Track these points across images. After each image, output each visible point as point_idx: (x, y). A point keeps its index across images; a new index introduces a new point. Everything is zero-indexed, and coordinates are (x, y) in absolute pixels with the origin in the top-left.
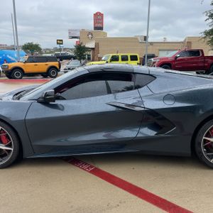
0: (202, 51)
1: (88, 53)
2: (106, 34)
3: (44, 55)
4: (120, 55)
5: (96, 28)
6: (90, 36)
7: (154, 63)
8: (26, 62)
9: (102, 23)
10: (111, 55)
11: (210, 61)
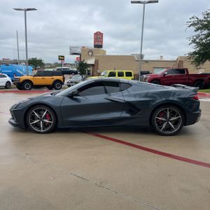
0: (187, 70)
1: (89, 69)
2: (105, 52)
3: (46, 70)
4: (117, 72)
5: (96, 46)
6: (91, 53)
7: (146, 78)
8: (35, 76)
9: (102, 42)
10: (109, 71)
11: (194, 78)
